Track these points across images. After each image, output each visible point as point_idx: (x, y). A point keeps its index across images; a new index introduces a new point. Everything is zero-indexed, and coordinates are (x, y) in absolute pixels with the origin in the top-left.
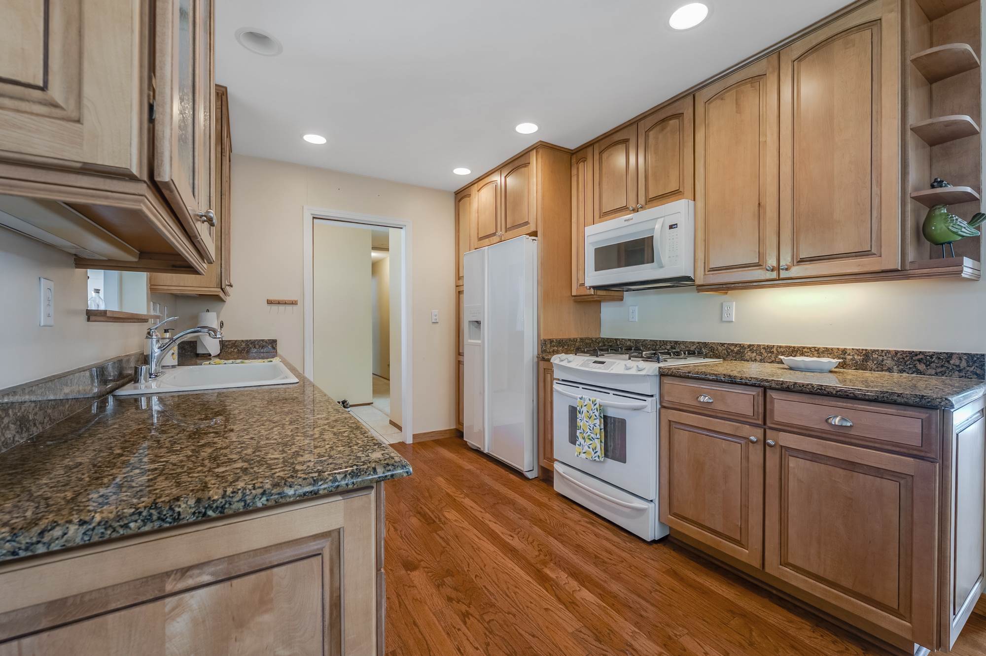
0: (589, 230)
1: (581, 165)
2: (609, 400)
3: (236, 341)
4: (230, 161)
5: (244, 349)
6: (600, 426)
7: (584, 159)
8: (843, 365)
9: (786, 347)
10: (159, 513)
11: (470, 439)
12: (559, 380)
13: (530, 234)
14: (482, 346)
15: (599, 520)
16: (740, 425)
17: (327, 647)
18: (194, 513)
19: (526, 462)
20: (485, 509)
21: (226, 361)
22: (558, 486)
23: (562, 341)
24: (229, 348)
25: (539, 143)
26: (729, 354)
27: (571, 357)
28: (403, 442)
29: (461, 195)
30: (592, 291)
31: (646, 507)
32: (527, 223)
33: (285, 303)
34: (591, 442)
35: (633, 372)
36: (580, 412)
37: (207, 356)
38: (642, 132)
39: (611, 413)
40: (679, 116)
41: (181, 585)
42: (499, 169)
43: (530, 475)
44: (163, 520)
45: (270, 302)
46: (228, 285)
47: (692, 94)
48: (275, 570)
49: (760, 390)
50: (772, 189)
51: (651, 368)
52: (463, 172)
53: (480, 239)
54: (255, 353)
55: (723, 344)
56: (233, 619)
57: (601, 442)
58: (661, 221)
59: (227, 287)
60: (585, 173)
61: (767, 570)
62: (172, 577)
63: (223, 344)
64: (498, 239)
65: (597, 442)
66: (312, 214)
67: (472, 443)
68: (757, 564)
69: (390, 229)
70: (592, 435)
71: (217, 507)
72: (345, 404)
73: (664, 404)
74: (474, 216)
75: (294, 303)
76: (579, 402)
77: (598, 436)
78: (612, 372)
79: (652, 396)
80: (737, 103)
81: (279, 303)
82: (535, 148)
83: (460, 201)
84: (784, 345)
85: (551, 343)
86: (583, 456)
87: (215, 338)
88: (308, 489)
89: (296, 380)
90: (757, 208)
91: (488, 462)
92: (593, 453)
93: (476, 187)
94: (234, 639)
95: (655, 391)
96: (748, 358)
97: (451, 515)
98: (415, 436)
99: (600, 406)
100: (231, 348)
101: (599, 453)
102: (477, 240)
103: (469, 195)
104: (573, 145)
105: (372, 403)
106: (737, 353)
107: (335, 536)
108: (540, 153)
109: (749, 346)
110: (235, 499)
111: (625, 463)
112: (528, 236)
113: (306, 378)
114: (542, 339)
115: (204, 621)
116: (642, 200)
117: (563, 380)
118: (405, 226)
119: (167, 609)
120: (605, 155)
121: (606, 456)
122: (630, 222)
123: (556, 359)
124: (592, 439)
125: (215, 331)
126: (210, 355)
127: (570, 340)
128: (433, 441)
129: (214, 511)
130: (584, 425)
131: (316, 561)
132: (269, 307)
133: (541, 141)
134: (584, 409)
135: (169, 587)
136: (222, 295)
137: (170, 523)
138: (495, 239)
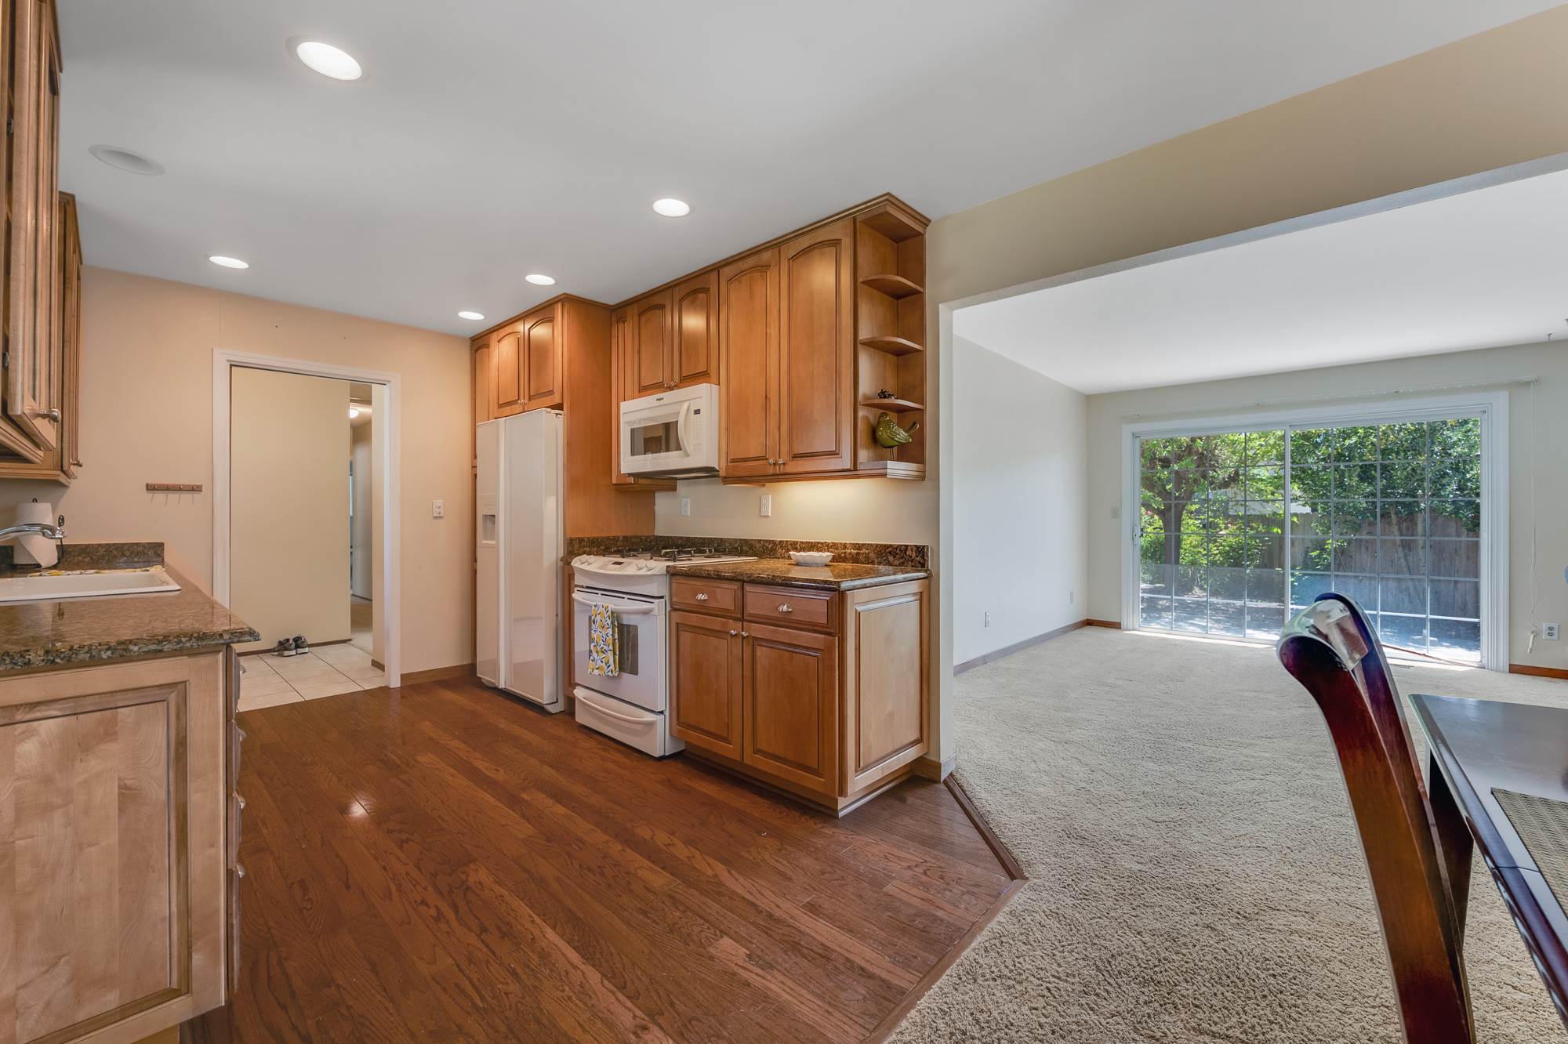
0: (625, 406)
1: (621, 325)
2: (624, 605)
3: (87, 546)
4: (79, 278)
5: (103, 557)
6: (613, 635)
7: (622, 320)
8: (834, 559)
9: (807, 542)
10: (11, 659)
11: (483, 674)
12: (582, 587)
13: (553, 407)
14: (496, 548)
15: (612, 744)
16: (725, 620)
17: (172, 775)
18: (43, 660)
19: (545, 693)
20: (474, 748)
21: (69, 572)
22: (581, 717)
23: (597, 539)
24: (74, 556)
25: (564, 296)
26: (764, 552)
27: (592, 558)
28: (386, 687)
29: (479, 343)
30: (632, 480)
31: (654, 719)
32: (551, 392)
33: (178, 489)
34: (604, 655)
35: (643, 572)
36: (594, 622)
37: (36, 567)
38: (676, 300)
39: (626, 620)
40: (706, 290)
41: (29, 716)
42: (522, 317)
43: (552, 709)
44: (15, 664)
45: (151, 488)
46: (75, 464)
47: (717, 268)
48: (119, 710)
49: (739, 584)
50: (774, 384)
51: (659, 566)
52: (473, 317)
53: (500, 406)
54: (123, 563)
55: (760, 541)
56: (79, 744)
57: (615, 654)
58: (685, 406)
59: (72, 467)
60: (625, 336)
61: (745, 761)
62: (22, 710)
63: (62, 550)
64: (520, 410)
65: (610, 655)
66: (228, 361)
67: (486, 678)
68: (738, 758)
69: (373, 385)
70: (605, 647)
71: (65, 657)
72: (299, 642)
73: (675, 607)
74: (493, 373)
75: (195, 489)
76: (594, 610)
77: (611, 647)
78: (625, 573)
79: (662, 597)
80: (750, 289)
81: (167, 488)
82: (559, 301)
83: (476, 351)
84: (805, 541)
85: (580, 543)
86: (596, 672)
87: (51, 538)
88: (153, 647)
89: (178, 587)
90: (764, 400)
91: (506, 701)
92: (606, 667)
93: (495, 337)
94: (79, 761)
95: (665, 592)
96: (779, 556)
97: (426, 759)
98: (403, 677)
99: (612, 612)
100: (78, 556)
101: (612, 667)
102: (496, 406)
103: (487, 346)
104: (612, 301)
105: (350, 640)
106: (771, 551)
107: (179, 687)
108: (566, 308)
109: (781, 542)
110: (81, 652)
111: (637, 674)
112: (549, 410)
113: (216, 602)
114: (568, 537)
115: (51, 744)
116: (676, 378)
117: (587, 587)
118: (390, 381)
119: (17, 733)
120: (643, 319)
121: (621, 669)
122: (662, 402)
123: (576, 563)
124: (604, 652)
125: (52, 530)
126: (39, 566)
127: (608, 538)
128: (433, 682)
129: (62, 659)
130: (598, 637)
131: (161, 706)
132: (150, 495)
133: (565, 294)
134: (598, 618)
135: (19, 717)
136: (62, 479)
137: (21, 666)
138: (517, 408)
